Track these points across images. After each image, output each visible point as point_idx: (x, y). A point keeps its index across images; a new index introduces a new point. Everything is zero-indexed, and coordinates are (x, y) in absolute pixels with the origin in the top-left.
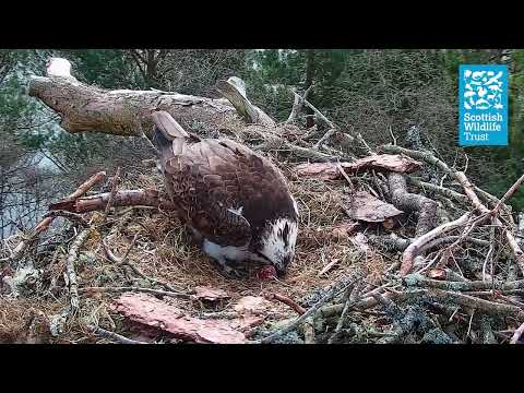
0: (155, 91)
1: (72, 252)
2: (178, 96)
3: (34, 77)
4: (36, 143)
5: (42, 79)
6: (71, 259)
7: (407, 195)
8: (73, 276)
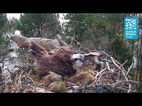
0: (40, 38)
1: (20, 76)
2: (45, 39)
3: (11, 35)
4: (12, 50)
5: (13, 35)
6: (20, 77)
7: (99, 62)
8: (20, 81)
